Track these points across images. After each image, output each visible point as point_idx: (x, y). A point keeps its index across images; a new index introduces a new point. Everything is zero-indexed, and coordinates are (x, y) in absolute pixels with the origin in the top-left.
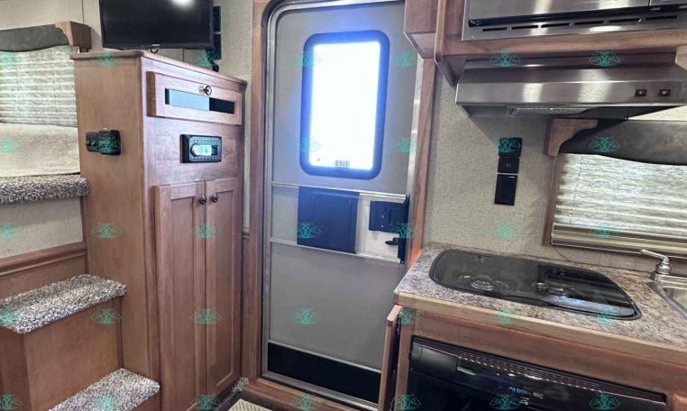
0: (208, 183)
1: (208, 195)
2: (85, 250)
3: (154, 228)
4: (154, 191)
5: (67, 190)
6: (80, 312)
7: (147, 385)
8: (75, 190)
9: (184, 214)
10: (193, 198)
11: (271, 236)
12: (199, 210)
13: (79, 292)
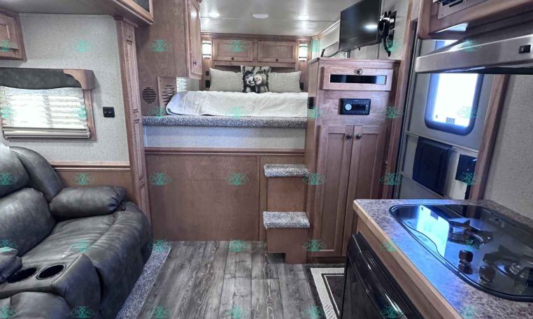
0: (356, 127)
1: (355, 134)
2: (304, 153)
3: (317, 146)
4: (319, 127)
5: (298, 124)
6: (287, 177)
7: (305, 221)
8: (301, 124)
9: (337, 142)
10: (344, 134)
11: (403, 170)
12: (347, 142)
13: (291, 169)
